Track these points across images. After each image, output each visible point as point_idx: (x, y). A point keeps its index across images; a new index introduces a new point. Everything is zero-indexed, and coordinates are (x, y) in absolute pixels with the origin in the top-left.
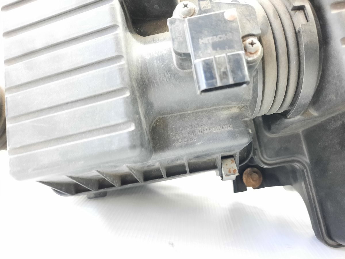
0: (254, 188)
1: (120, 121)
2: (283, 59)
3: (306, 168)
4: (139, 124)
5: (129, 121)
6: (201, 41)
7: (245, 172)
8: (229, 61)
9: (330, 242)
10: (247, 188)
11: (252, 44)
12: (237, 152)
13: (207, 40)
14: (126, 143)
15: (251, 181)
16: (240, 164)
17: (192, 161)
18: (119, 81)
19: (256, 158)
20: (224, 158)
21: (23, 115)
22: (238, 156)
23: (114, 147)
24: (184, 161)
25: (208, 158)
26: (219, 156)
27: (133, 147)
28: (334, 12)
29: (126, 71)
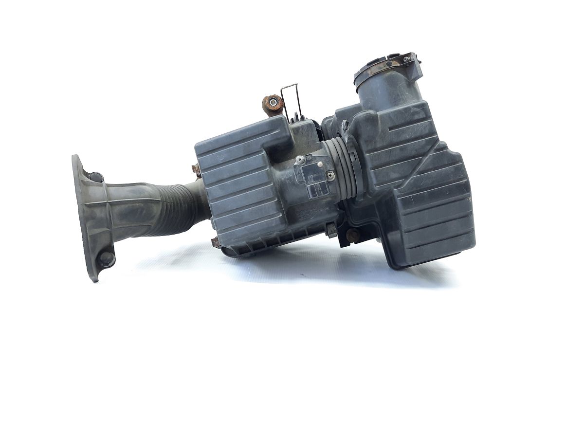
0: (355, 243)
1: (275, 212)
2: (347, 177)
3: (379, 224)
4: (283, 214)
5: (279, 212)
6: (308, 177)
7: (348, 231)
8: (321, 185)
9: (395, 267)
10: (351, 244)
11: (330, 175)
12: (335, 220)
13: (311, 176)
14: (279, 222)
15: (352, 237)
16: (338, 227)
17: (309, 228)
18: (272, 194)
19: (349, 223)
20: (327, 224)
21: (223, 213)
22: (335, 222)
23: (273, 225)
24: (305, 228)
25: (318, 225)
26: (324, 223)
27: (282, 223)
28: (367, 155)
29: (274, 188)
